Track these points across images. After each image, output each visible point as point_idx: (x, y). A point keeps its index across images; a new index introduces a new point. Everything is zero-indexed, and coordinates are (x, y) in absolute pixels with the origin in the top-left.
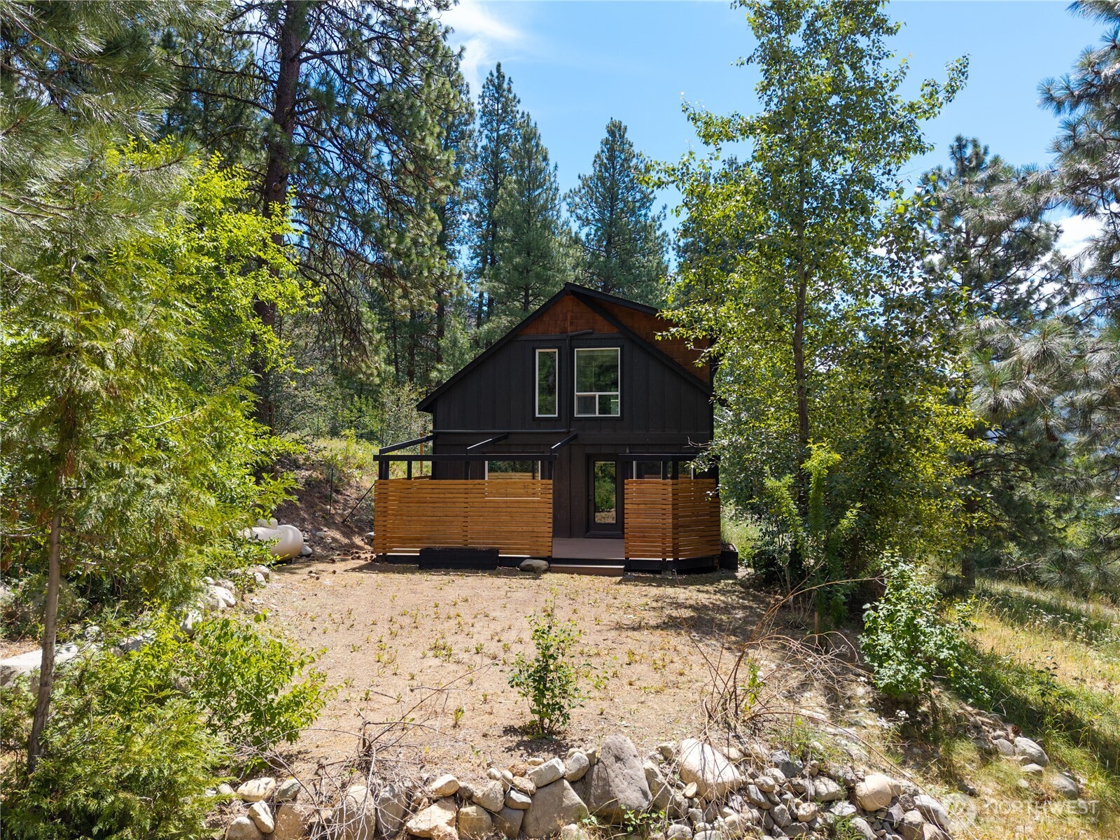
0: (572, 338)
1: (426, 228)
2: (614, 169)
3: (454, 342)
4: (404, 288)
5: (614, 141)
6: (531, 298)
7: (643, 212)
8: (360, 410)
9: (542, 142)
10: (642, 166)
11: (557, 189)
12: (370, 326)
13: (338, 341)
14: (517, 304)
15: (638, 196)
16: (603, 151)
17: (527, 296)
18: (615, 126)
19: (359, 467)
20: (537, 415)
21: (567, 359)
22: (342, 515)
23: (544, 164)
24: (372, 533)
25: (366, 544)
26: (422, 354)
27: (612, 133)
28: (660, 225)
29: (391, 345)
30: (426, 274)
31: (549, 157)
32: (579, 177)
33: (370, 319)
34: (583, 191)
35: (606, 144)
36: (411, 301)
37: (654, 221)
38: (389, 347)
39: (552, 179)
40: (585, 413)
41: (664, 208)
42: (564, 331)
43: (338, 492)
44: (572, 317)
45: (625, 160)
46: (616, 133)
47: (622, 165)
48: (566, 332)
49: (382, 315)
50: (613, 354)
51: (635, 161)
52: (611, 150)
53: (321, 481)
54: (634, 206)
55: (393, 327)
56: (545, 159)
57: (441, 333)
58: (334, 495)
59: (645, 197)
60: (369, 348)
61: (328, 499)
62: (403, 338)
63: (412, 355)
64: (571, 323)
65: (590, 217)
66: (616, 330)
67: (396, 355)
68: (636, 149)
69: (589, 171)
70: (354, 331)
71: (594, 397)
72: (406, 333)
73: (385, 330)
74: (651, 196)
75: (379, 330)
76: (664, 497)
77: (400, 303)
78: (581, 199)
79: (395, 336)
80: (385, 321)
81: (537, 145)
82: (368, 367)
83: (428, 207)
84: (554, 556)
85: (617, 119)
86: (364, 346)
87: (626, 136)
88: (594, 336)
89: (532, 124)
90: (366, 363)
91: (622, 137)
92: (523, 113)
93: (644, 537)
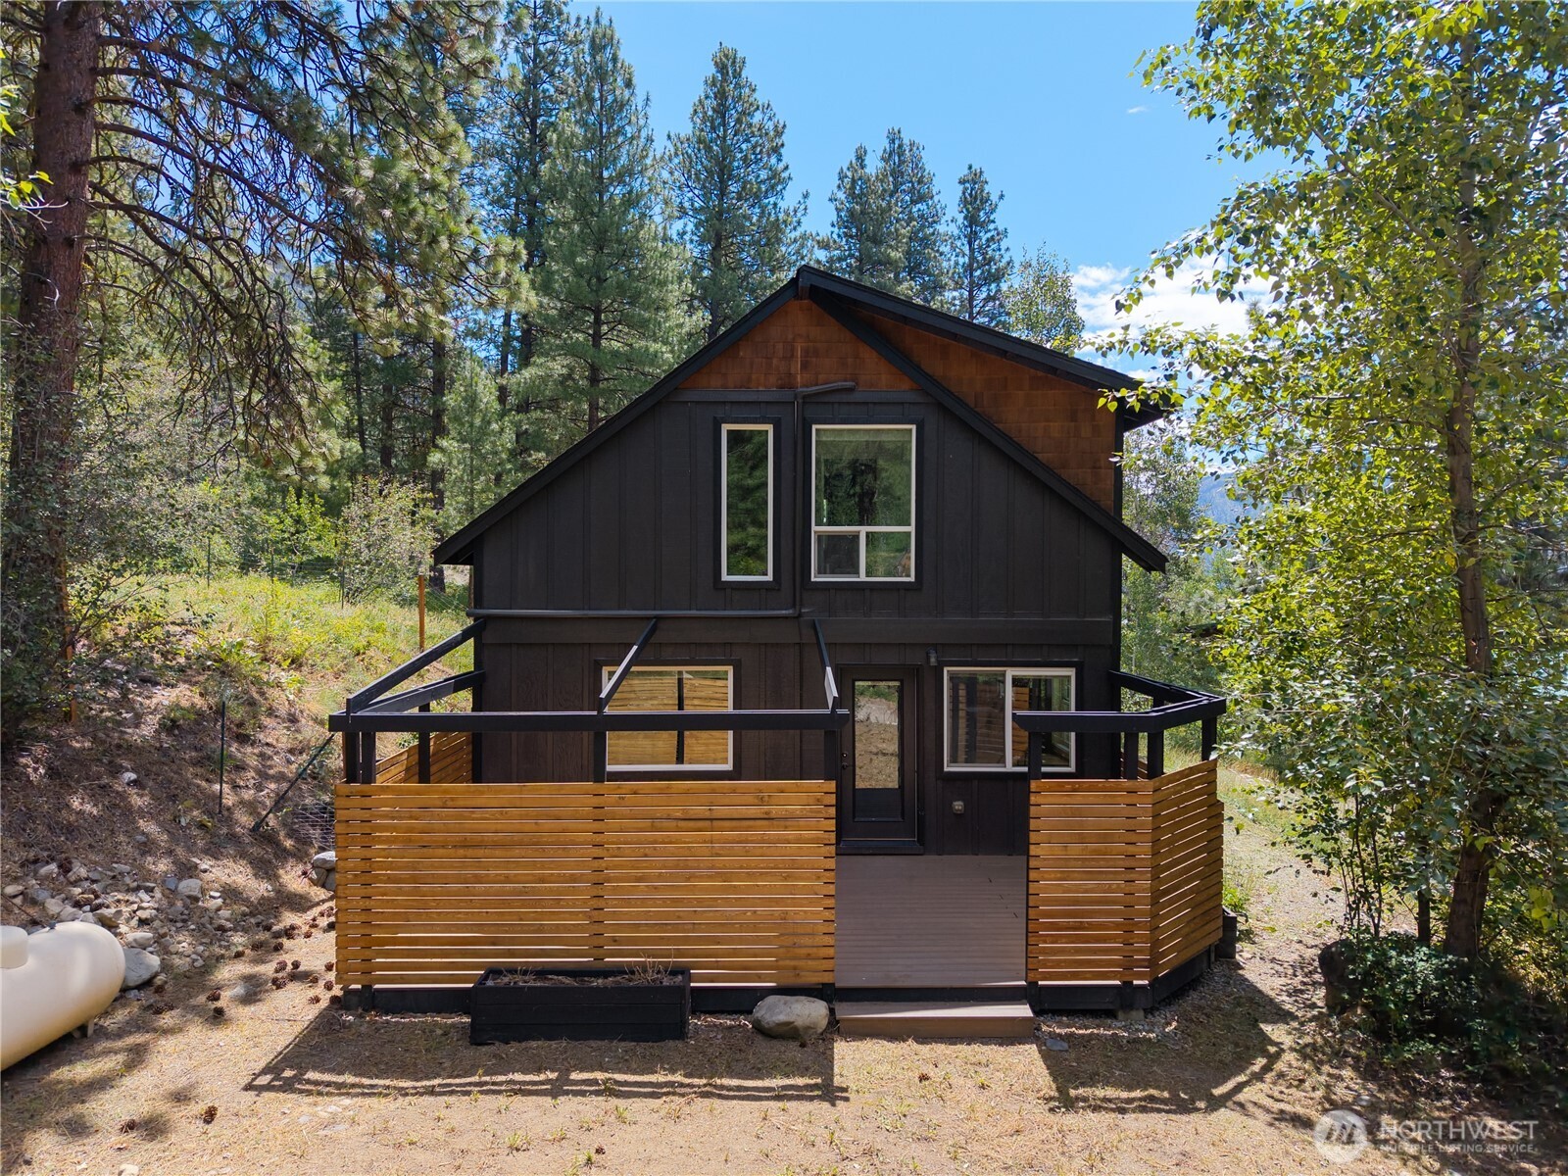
0: (807, 399)
1: (436, 156)
2: (724, 124)
3: (472, 400)
4: (387, 284)
5: (724, 80)
6: (605, 328)
7: (772, 200)
8: (298, 521)
9: (621, 55)
10: (770, 125)
11: (649, 139)
12: (310, 365)
13: (240, 394)
14: (581, 337)
15: (763, 175)
16: (707, 97)
17: (598, 322)
18: (726, 56)
19: (296, 663)
20: (725, 577)
21: (793, 448)
22: (251, 807)
23: (627, 93)
24: (330, 855)
25: (314, 883)
26: (407, 419)
27: (722, 68)
28: (799, 223)
29: (353, 402)
30: (445, 245)
31: (635, 81)
32: (669, 137)
33: (310, 353)
34: (676, 161)
35: (714, 84)
36: (402, 313)
37: (787, 214)
38: (347, 405)
39: (642, 122)
40: (833, 572)
41: (806, 196)
42: (787, 384)
43: (243, 739)
44: (806, 352)
45: (743, 113)
46: (728, 67)
47: (739, 121)
48: (792, 387)
49: (336, 351)
50: (898, 438)
51: (758, 117)
52: (721, 95)
53: (200, 714)
54: (759, 189)
55: (357, 372)
56: (629, 84)
57: (440, 384)
58: (233, 748)
59: (773, 177)
60: (308, 412)
61: (218, 765)
62: (374, 388)
63: (388, 420)
64: (805, 366)
65: (687, 205)
66: (906, 385)
67: (360, 420)
68: (760, 97)
69: (686, 129)
70: (275, 374)
71: (856, 537)
72: (378, 382)
73: (342, 377)
74: (785, 175)
75: (331, 377)
76: (1131, 823)
77: (380, 317)
78: (671, 173)
79: (359, 388)
80: (340, 361)
81: (615, 59)
82: (305, 454)
83: (443, 109)
84: (841, 983)
85: (728, 45)
86: (299, 407)
87: (744, 75)
88: (857, 397)
89: (605, 22)
90: (300, 446)
91: (737, 75)
92: (578, 19)
93: (1080, 927)
